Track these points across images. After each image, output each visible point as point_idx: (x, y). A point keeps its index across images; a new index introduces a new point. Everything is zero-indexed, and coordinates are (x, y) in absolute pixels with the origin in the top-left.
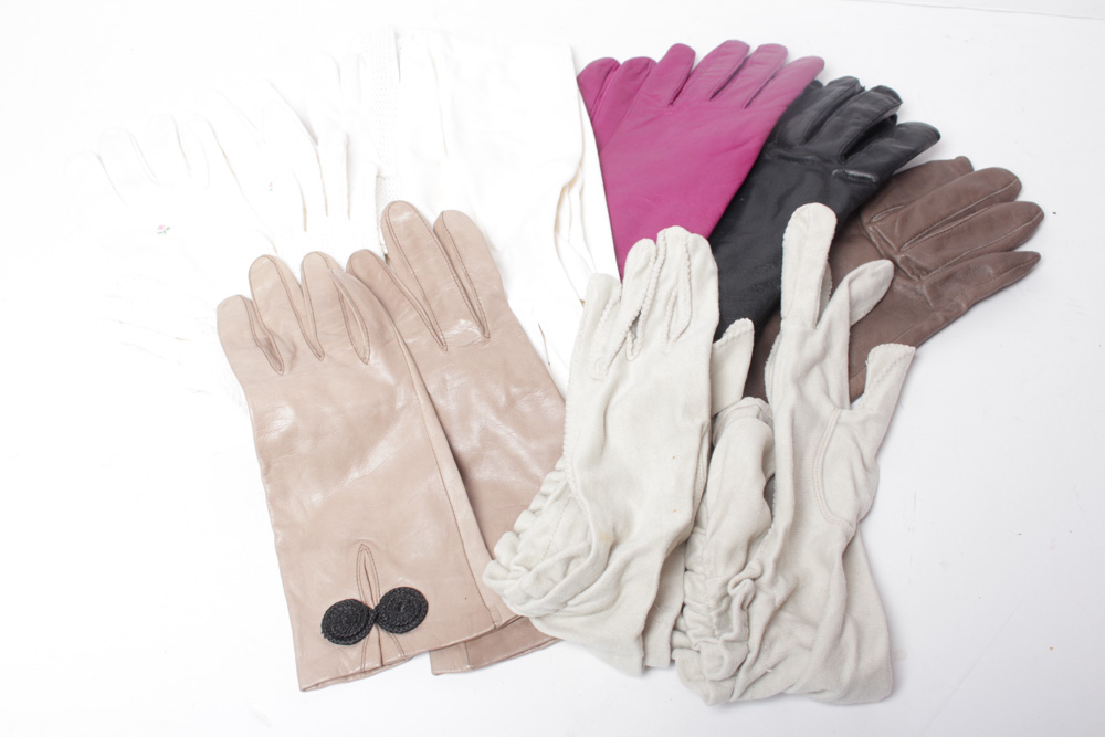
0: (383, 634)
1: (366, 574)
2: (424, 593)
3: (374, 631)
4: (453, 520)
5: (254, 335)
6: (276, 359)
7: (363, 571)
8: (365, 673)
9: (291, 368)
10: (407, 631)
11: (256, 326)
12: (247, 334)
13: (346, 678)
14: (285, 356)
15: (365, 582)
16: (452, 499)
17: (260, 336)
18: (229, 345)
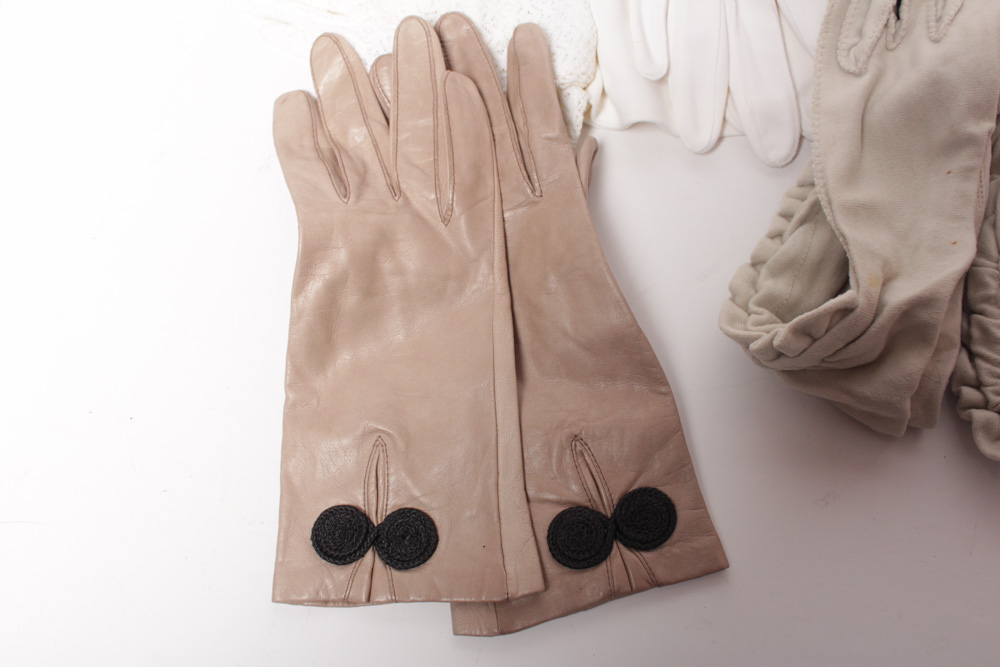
0: (379, 563)
1: (376, 479)
2: (438, 523)
3: (369, 555)
4: (494, 441)
5: (316, 143)
6: (341, 180)
7: (374, 474)
8: (347, 602)
9: (359, 197)
10: (406, 569)
11: (319, 132)
12: (308, 142)
13: (325, 603)
14: (352, 179)
15: (373, 488)
16: (499, 415)
17: (324, 145)
18: (286, 150)
